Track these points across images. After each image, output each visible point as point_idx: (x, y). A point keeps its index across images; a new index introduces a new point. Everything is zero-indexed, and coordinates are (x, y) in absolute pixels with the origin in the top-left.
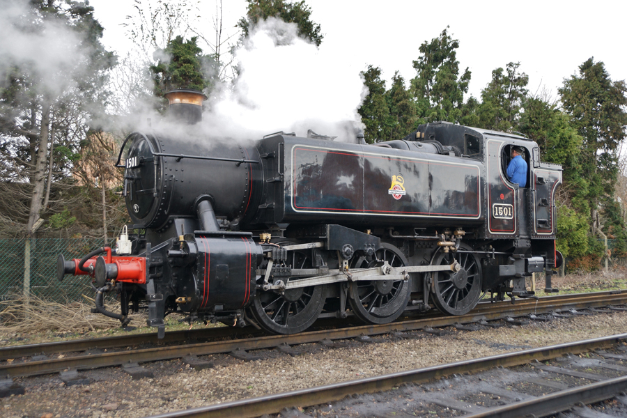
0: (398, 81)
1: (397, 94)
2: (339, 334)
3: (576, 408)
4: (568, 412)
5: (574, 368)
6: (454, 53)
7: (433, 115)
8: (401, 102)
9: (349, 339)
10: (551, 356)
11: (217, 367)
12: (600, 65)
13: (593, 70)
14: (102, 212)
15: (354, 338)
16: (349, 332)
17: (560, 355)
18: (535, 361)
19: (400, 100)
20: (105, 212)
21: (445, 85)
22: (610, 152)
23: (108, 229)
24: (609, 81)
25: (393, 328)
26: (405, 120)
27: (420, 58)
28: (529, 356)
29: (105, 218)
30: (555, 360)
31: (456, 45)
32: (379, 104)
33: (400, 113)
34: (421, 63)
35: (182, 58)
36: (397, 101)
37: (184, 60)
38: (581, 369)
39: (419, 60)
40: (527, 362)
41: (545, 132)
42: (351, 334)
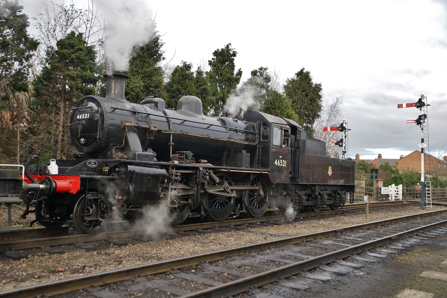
0: (199, 73)
1: (200, 82)
2: (186, 228)
3: (337, 261)
4: (334, 262)
5: (322, 245)
6: (233, 59)
7: (220, 96)
8: (203, 87)
9: (191, 231)
10: (309, 240)
11: (129, 245)
12: (308, 73)
13: (303, 76)
14: (17, 145)
15: (194, 230)
16: (191, 227)
17: (313, 239)
18: (303, 241)
19: (202, 86)
20: (18, 145)
21: (228, 78)
22: (310, 126)
23: (20, 157)
24: (312, 84)
25: (214, 225)
26: (205, 98)
27: (213, 59)
28: (300, 239)
29: (18, 150)
30: (311, 241)
31: (234, 55)
32: (190, 87)
33: (202, 93)
34: (214, 62)
35: (77, 47)
36: (200, 86)
37: (78, 49)
38: (325, 245)
39: (213, 60)
40: (299, 242)
41: (279, 111)
42: (192, 228)
